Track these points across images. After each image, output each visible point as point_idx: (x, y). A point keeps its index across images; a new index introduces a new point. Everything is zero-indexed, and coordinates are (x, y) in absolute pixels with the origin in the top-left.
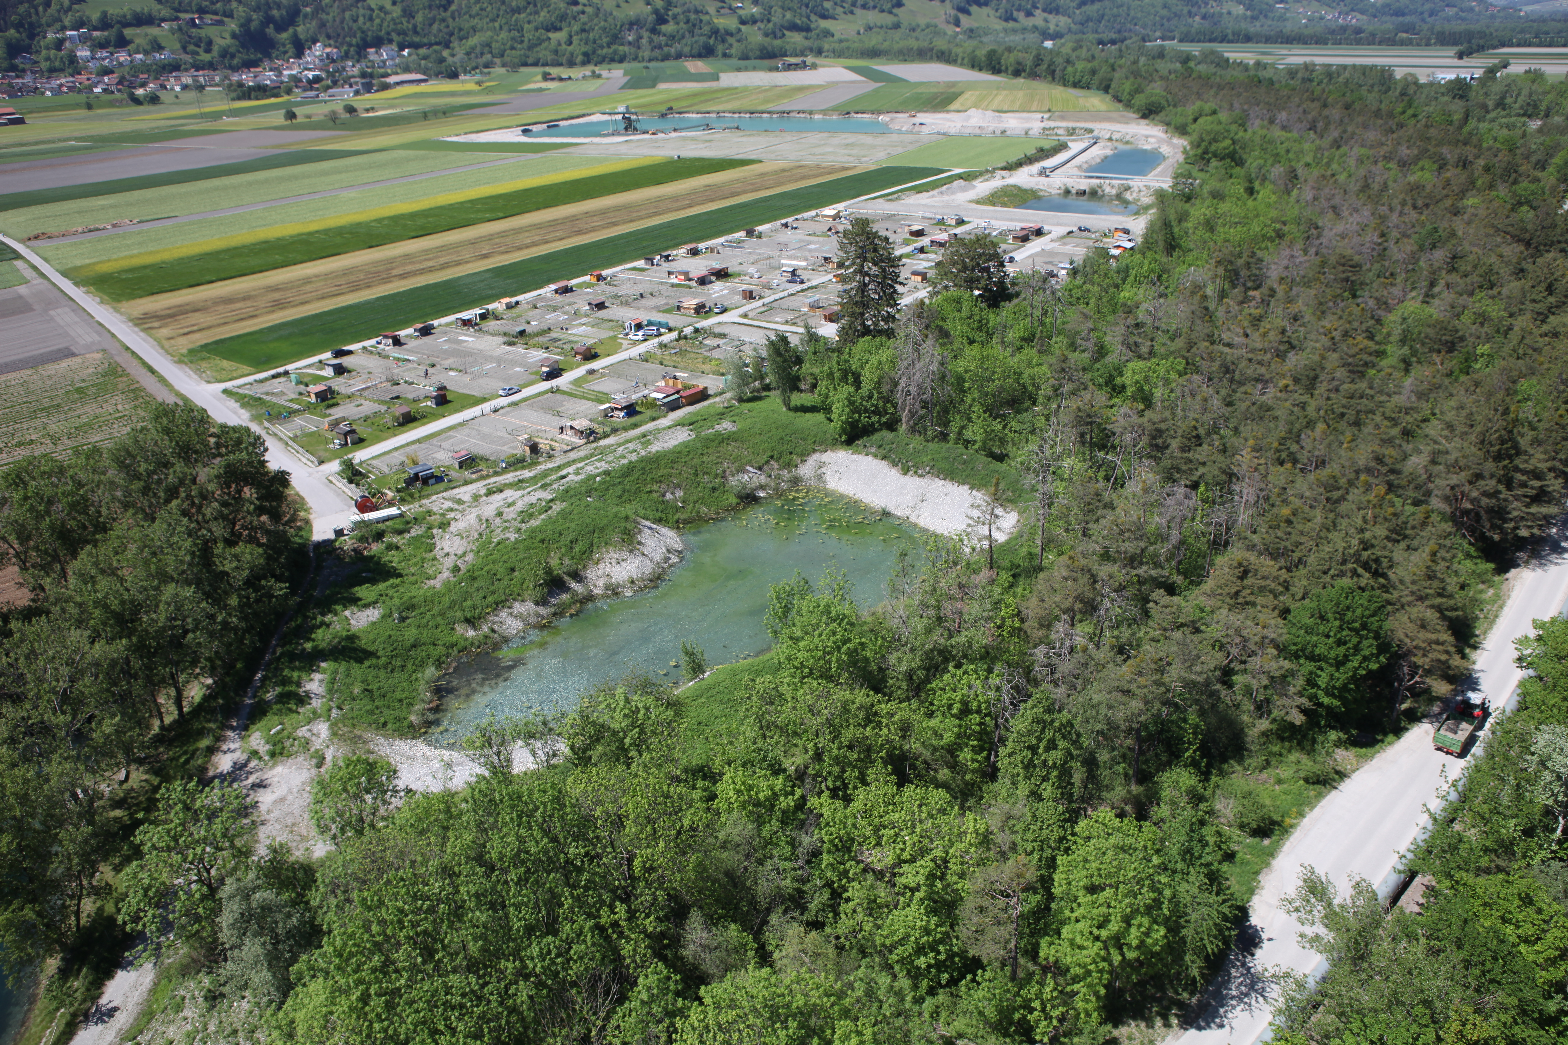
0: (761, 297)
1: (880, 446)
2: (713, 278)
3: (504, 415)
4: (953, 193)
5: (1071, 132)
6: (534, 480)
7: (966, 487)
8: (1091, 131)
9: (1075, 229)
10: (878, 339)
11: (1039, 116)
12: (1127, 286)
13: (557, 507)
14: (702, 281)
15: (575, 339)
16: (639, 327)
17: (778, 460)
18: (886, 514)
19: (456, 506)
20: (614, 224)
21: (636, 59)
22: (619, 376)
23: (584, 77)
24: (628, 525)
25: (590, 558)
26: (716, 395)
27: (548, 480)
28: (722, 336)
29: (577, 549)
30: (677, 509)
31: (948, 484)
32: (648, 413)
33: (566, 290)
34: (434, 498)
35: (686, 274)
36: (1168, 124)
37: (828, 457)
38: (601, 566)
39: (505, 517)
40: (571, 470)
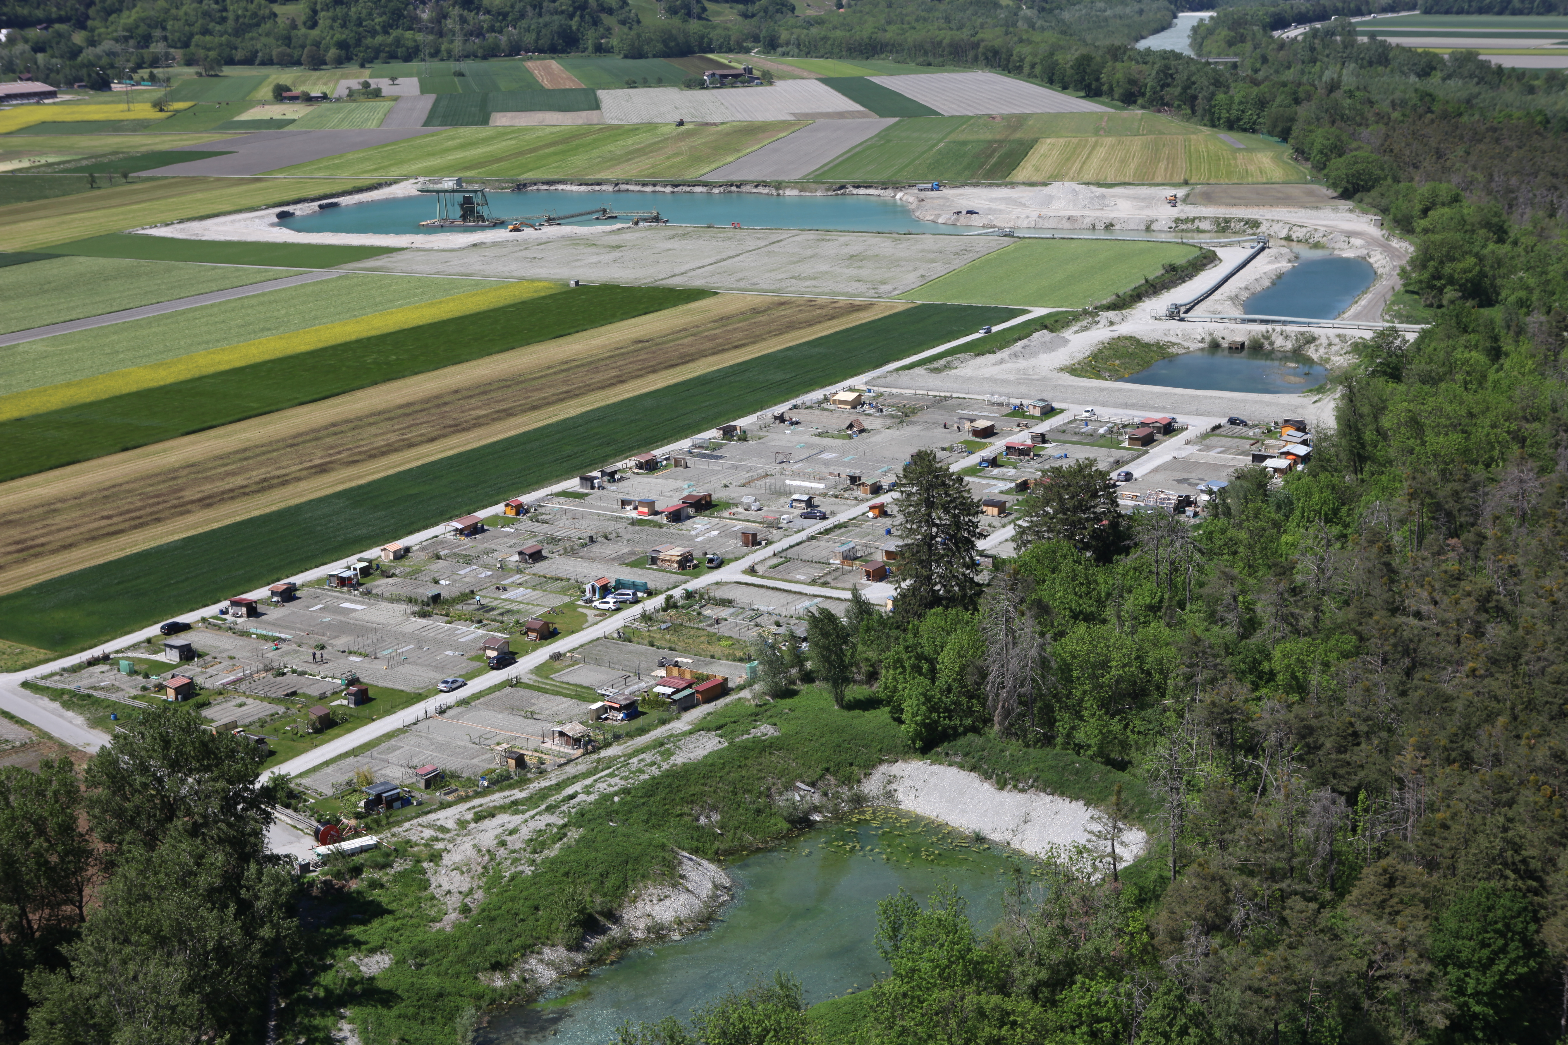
0: (769, 543)
1: (967, 754)
2: (691, 511)
3: (457, 717)
4: (1033, 355)
5: (1223, 226)
6: (532, 801)
7: (1081, 803)
8: (1256, 224)
9: (1223, 421)
10: (952, 612)
11: (1169, 192)
12: (1291, 525)
13: (574, 834)
14: (677, 516)
15: (515, 607)
16: (605, 590)
17: (835, 774)
18: (979, 839)
19: (441, 835)
20: (508, 413)
21: (435, 54)
22: (598, 663)
23: (351, 94)
24: (666, 855)
25: (625, 894)
26: (741, 688)
27: (551, 800)
28: (727, 603)
29: (609, 884)
30: (716, 837)
31: (1058, 800)
32: (654, 714)
33: (475, 530)
34: (407, 825)
35: (651, 504)
36: (1385, 211)
37: (899, 768)
38: (640, 904)
39: (510, 846)
40: (577, 787)
